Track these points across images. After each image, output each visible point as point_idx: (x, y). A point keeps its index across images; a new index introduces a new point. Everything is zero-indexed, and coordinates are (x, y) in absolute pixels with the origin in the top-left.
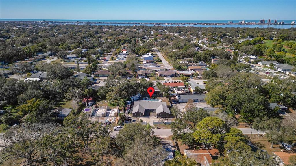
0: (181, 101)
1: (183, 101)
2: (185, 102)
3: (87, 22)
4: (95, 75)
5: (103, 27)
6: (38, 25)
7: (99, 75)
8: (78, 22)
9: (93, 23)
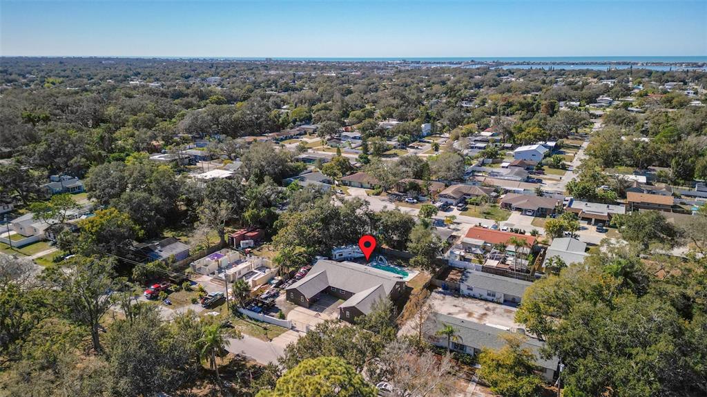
0: (466, 292)
1: (472, 293)
2: (478, 296)
3: (494, 62)
4: (342, 181)
5: (513, 74)
6: (378, 69)
7: (352, 184)
8: (472, 61)
9: (507, 64)
